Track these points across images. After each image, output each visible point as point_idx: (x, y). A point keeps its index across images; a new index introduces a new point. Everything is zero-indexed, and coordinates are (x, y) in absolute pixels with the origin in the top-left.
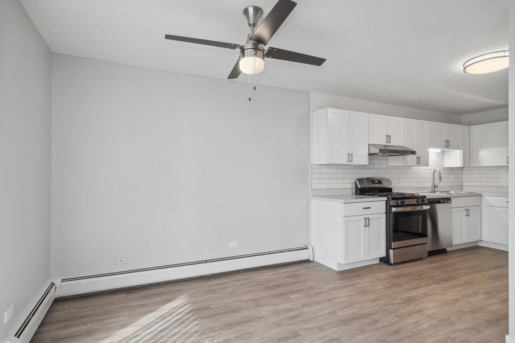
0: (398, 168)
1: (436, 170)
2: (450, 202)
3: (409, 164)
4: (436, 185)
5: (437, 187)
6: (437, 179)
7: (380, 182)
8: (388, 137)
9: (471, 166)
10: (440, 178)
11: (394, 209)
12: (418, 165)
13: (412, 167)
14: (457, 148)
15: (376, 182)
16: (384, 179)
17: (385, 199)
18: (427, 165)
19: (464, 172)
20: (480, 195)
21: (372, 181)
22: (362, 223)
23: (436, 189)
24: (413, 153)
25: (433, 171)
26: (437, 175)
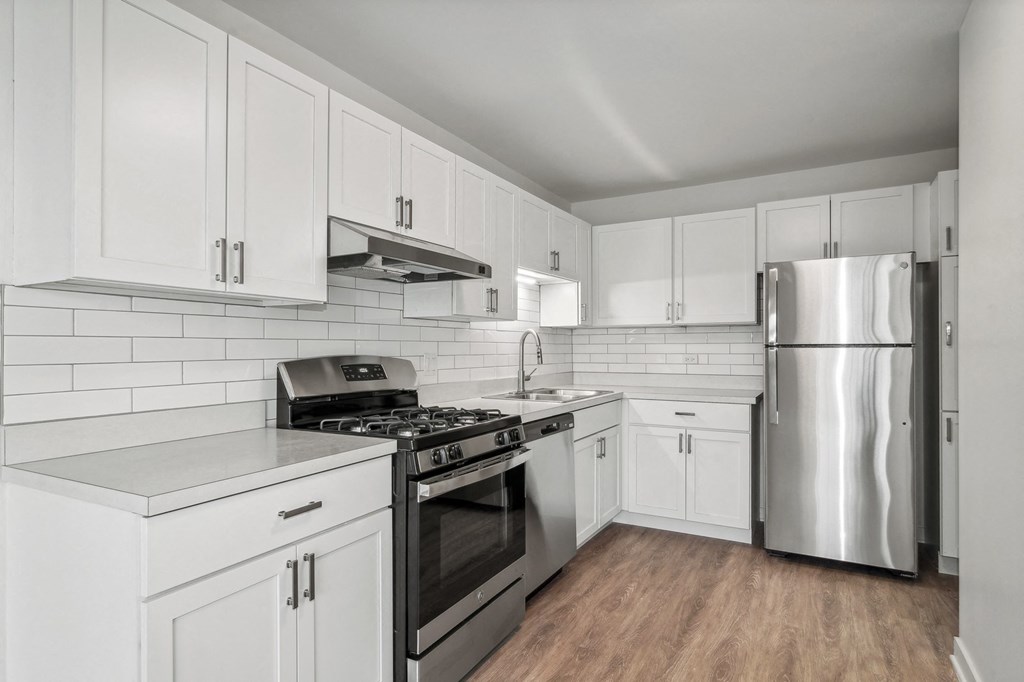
0: (435, 323)
1: (528, 333)
2: (571, 425)
3: (468, 311)
4: (526, 374)
5: (528, 379)
6: (531, 358)
7: (376, 371)
8: (404, 205)
9: (595, 325)
10: (540, 354)
11: (424, 490)
12: (491, 314)
13: (474, 324)
14: (571, 276)
15: (363, 370)
16: (390, 359)
17: (391, 446)
18: (513, 317)
19: (575, 340)
20: (619, 399)
21: (349, 367)
22: (281, 588)
23: (528, 387)
24: (483, 270)
25: (521, 335)
26: (531, 348)
